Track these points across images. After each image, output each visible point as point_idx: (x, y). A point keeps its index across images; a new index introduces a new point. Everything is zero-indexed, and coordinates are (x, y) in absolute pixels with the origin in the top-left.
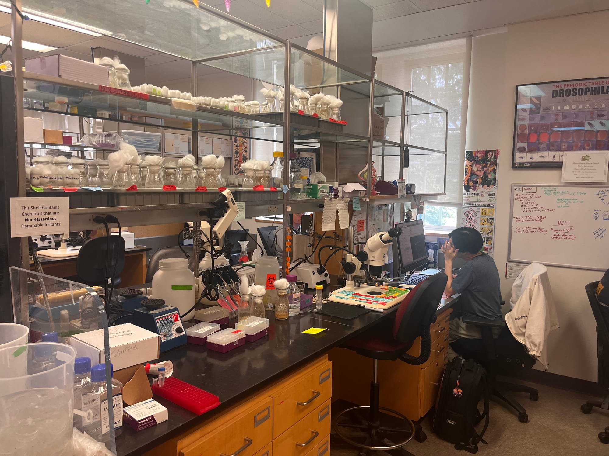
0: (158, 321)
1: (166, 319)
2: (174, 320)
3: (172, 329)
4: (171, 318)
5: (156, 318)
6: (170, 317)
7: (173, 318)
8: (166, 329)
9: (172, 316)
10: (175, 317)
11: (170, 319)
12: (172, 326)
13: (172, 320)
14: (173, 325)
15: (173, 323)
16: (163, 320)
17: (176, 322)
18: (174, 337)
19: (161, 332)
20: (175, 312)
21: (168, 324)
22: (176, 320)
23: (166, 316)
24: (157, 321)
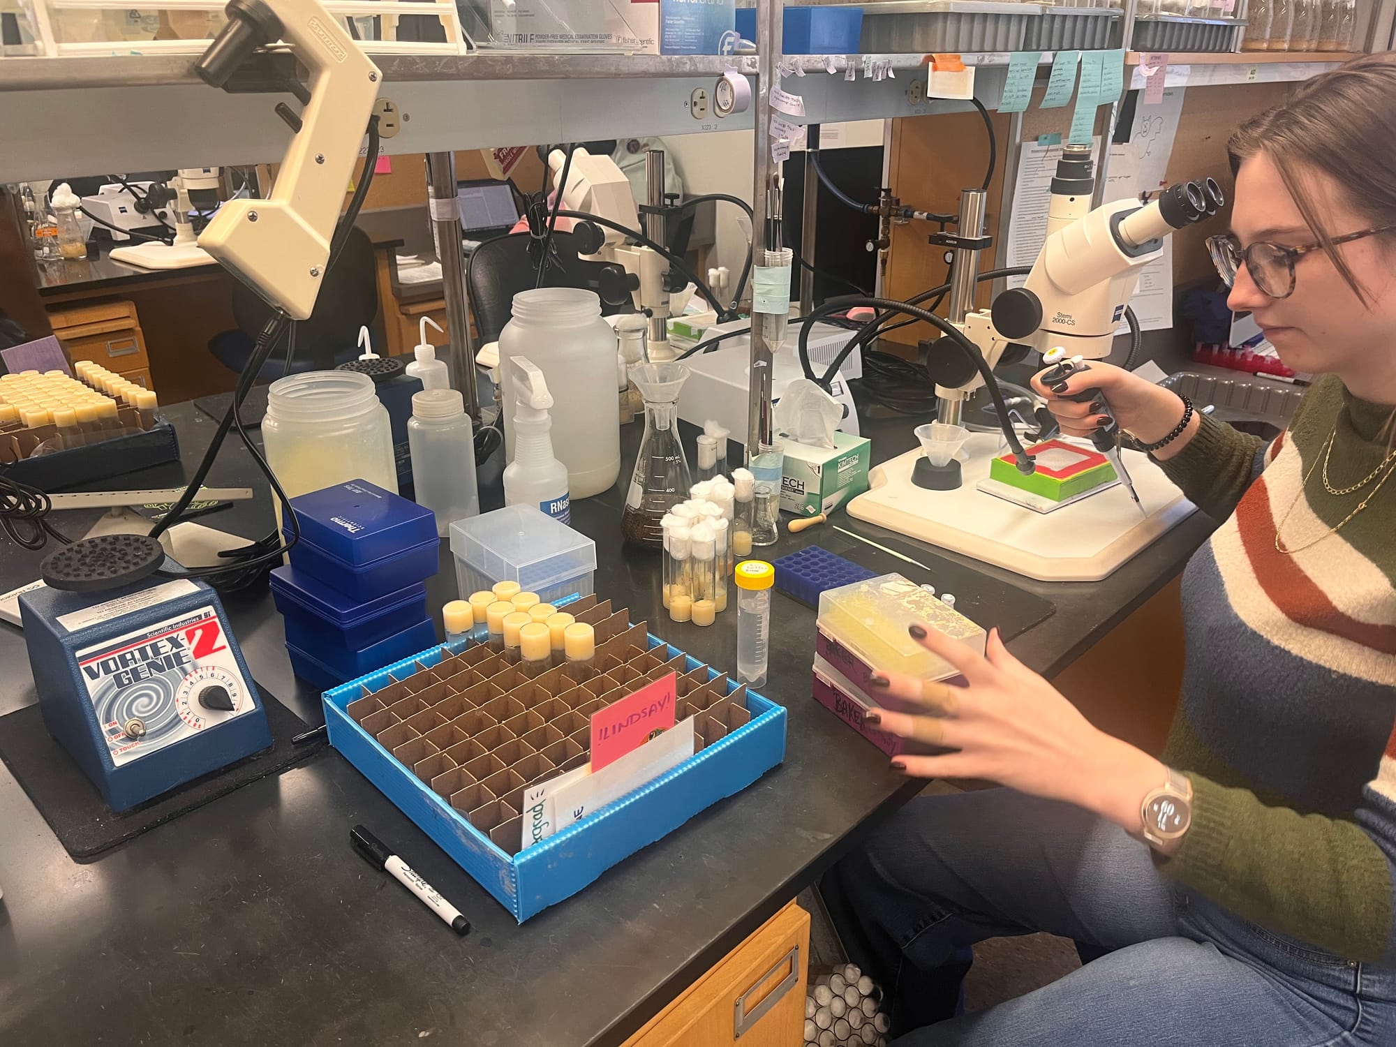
0: (94, 665)
1: (143, 651)
2: (188, 649)
3: (180, 695)
4: (175, 643)
5: (79, 654)
6: (170, 640)
7: (185, 643)
8: (145, 700)
9: (182, 635)
10: (199, 633)
11: (166, 648)
12: (177, 683)
13: (177, 655)
14: (185, 673)
15: (188, 667)
16: (122, 658)
17: (202, 661)
18: (185, 732)
19: (108, 719)
20: (201, 611)
21: (156, 674)
22: (205, 648)
23: (145, 636)
24: (89, 670)
